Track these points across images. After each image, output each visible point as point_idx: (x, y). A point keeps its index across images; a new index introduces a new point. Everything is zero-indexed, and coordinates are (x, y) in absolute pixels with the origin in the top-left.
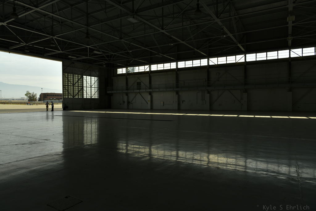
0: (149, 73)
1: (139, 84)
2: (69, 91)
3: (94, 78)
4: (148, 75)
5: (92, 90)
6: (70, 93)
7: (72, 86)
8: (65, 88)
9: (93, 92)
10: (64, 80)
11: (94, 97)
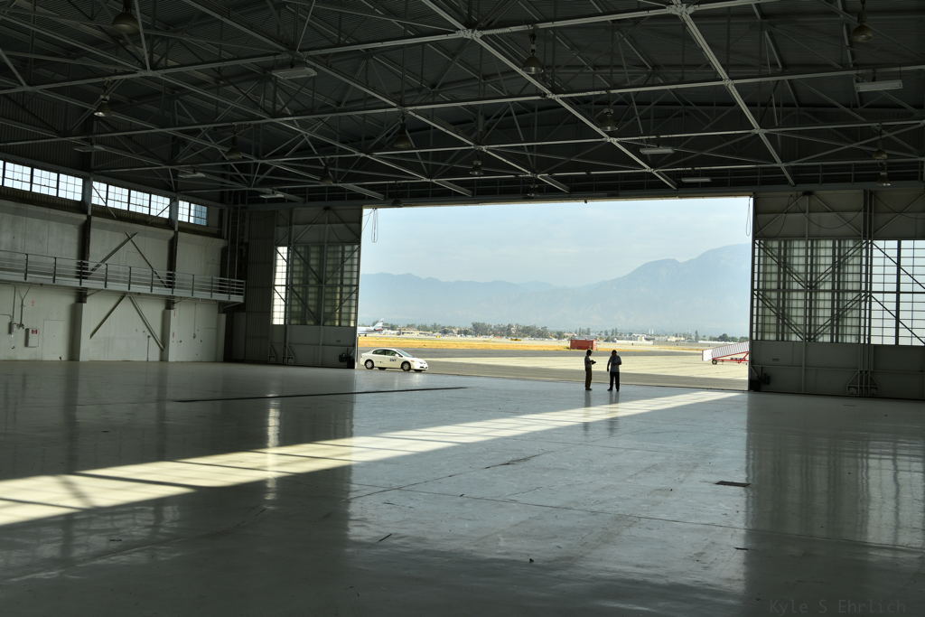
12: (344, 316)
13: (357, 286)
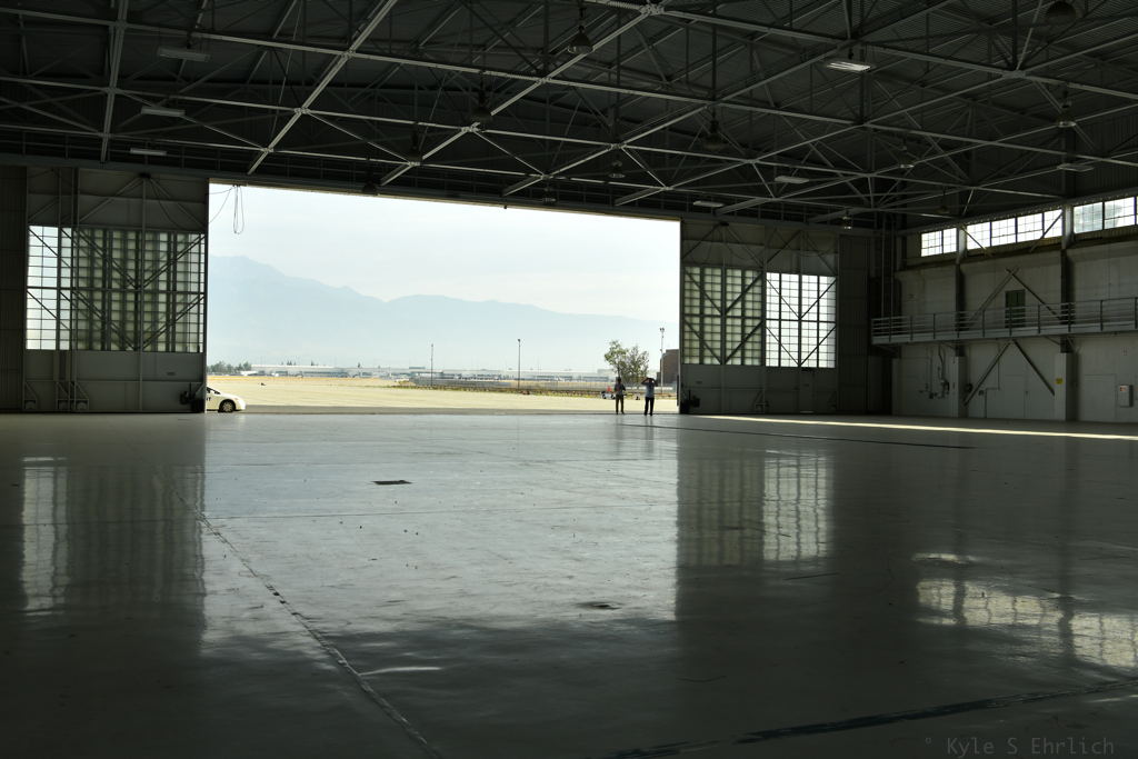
0: (1064, 246)
1: (1015, 299)
2: (708, 337)
3: (814, 279)
4: (1056, 255)
5: (804, 333)
6: (709, 344)
7: (717, 316)
8: (690, 325)
9: (809, 342)
10: (687, 294)
11: (813, 364)
12: (179, 337)
13: (205, 293)
